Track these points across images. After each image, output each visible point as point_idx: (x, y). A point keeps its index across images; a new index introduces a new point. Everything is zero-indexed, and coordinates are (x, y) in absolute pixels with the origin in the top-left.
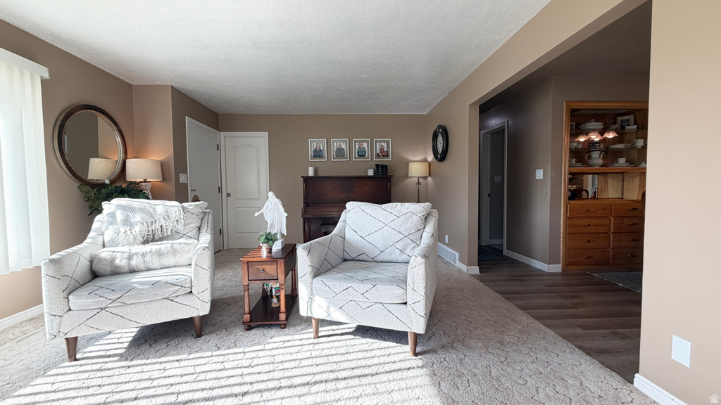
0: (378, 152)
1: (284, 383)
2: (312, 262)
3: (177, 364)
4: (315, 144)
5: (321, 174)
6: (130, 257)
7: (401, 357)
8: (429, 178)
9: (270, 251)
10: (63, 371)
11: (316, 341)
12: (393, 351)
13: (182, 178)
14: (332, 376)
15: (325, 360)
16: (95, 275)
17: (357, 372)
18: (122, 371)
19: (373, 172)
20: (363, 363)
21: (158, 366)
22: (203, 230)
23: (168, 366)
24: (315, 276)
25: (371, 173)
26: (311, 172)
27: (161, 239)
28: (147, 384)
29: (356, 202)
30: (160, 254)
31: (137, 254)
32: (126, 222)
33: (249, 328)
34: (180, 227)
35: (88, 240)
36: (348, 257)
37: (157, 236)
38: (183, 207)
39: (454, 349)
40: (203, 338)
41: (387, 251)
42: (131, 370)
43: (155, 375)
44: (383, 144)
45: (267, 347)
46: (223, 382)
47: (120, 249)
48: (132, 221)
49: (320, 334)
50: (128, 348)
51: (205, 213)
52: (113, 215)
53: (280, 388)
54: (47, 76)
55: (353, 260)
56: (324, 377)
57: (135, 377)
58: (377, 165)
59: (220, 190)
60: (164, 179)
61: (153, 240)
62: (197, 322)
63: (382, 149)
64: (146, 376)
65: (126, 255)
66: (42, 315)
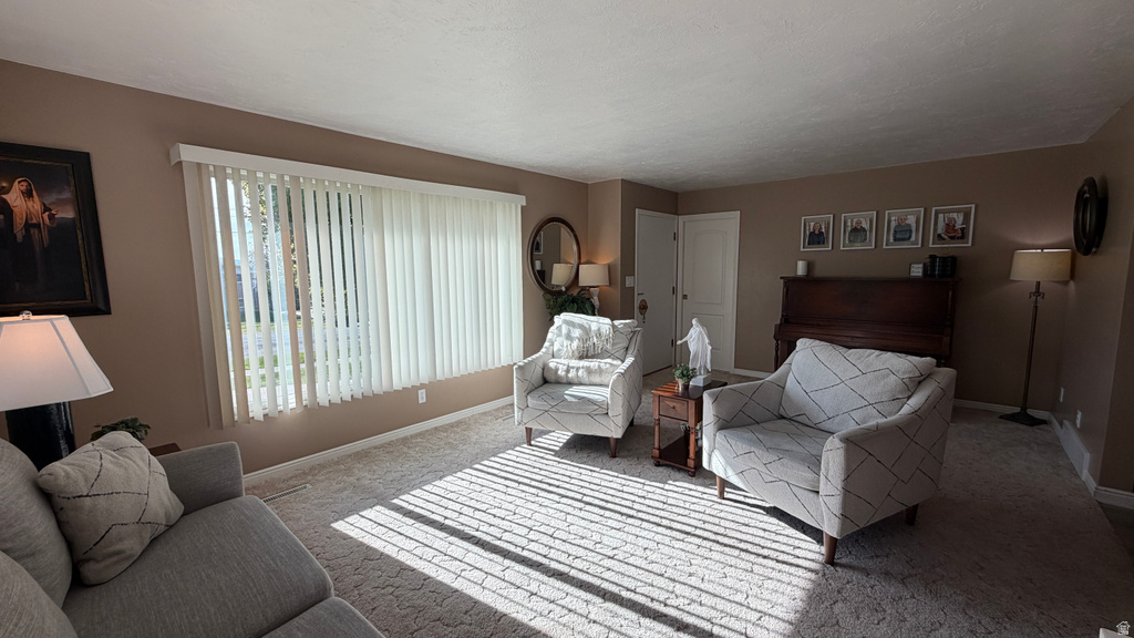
0: (939, 231)
1: (665, 522)
2: (717, 411)
3: (590, 473)
4: (812, 224)
5: (819, 272)
6: (568, 371)
7: (810, 556)
8: (1072, 283)
9: (686, 387)
10: (523, 450)
11: (719, 500)
12: (803, 545)
13: (629, 282)
14: (713, 537)
15: (717, 521)
16: (545, 381)
17: (742, 545)
18: (555, 463)
19: (921, 270)
20: (757, 540)
21: (577, 469)
22: (630, 352)
23: (583, 471)
24: (720, 428)
25: (917, 271)
26: (801, 269)
27: (593, 357)
28: (568, 480)
29: (811, 341)
30: (589, 371)
31: (573, 368)
32: (569, 337)
33: (658, 465)
34: (609, 346)
35: (543, 350)
36: (784, 414)
37: (591, 353)
38: (613, 326)
39: (904, 584)
40: (616, 459)
41: (837, 420)
42: (560, 465)
43: (574, 475)
44: (955, 215)
45: (667, 487)
46: (617, 500)
47: (562, 361)
48: (573, 335)
49: (726, 495)
50: (562, 448)
51: (634, 332)
52: (559, 328)
53: (660, 525)
54: (524, 204)
55: (790, 419)
56: (706, 534)
57: (562, 472)
58: (933, 258)
59: (674, 291)
60: (611, 282)
61: (587, 357)
62: (612, 442)
63: (950, 227)
64: (568, 473)
65: (565, 367)
66: (513, 404)
